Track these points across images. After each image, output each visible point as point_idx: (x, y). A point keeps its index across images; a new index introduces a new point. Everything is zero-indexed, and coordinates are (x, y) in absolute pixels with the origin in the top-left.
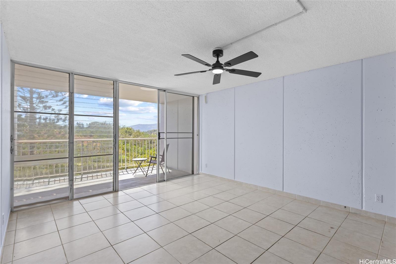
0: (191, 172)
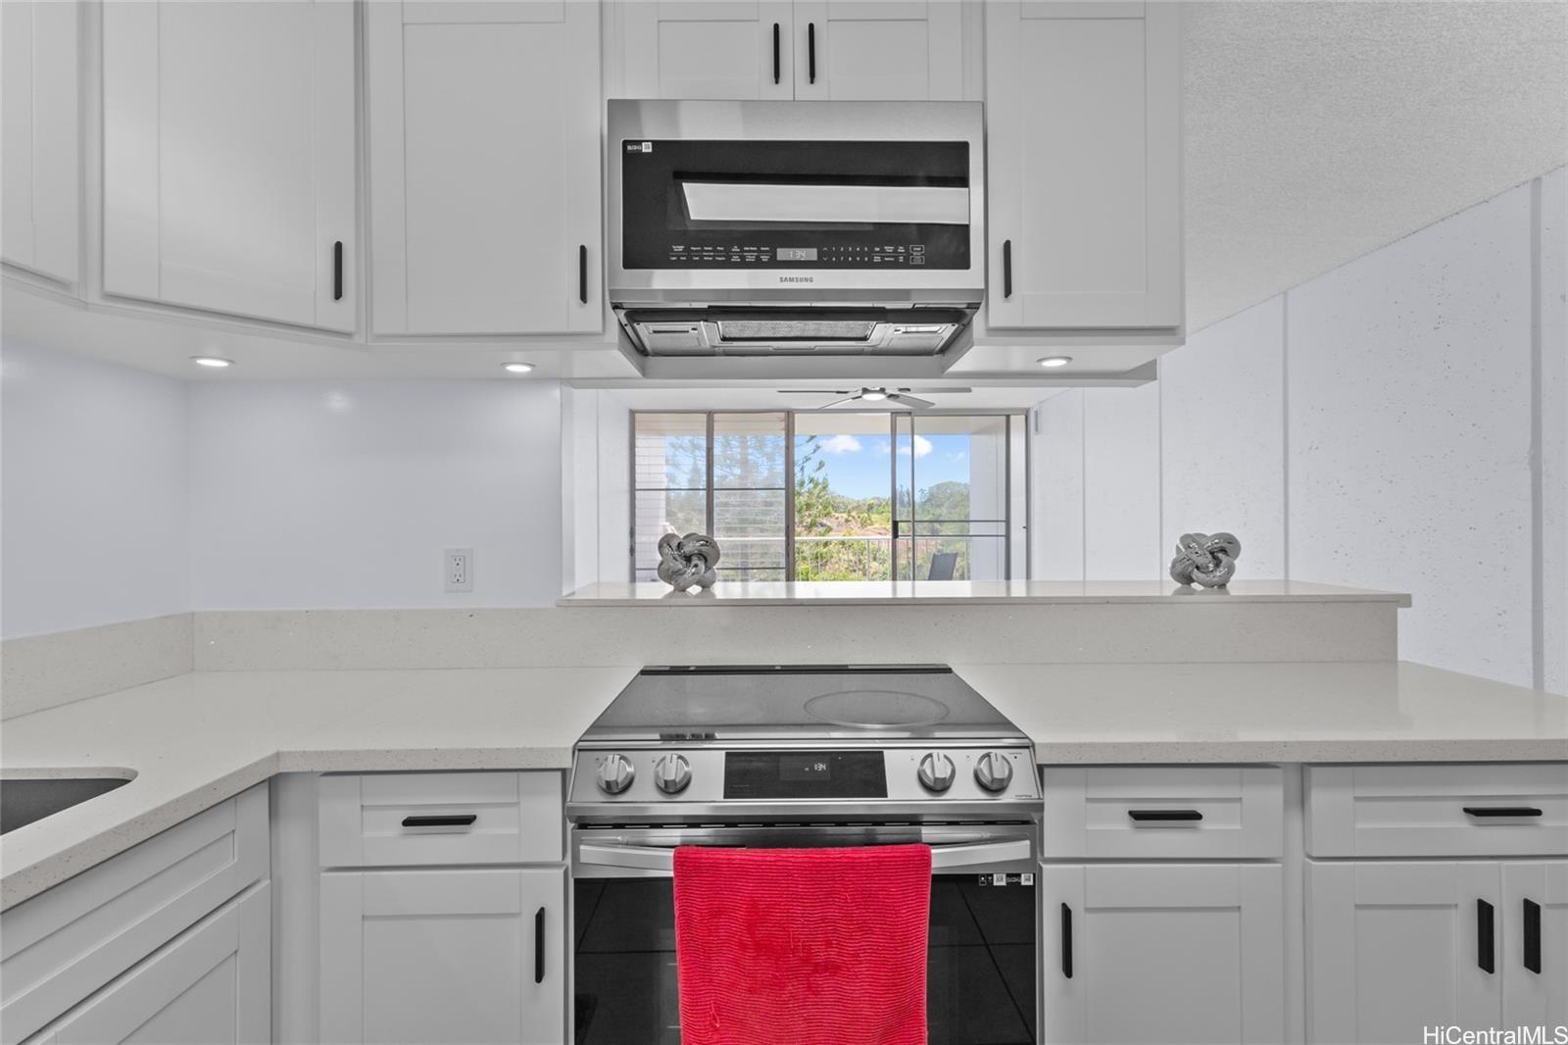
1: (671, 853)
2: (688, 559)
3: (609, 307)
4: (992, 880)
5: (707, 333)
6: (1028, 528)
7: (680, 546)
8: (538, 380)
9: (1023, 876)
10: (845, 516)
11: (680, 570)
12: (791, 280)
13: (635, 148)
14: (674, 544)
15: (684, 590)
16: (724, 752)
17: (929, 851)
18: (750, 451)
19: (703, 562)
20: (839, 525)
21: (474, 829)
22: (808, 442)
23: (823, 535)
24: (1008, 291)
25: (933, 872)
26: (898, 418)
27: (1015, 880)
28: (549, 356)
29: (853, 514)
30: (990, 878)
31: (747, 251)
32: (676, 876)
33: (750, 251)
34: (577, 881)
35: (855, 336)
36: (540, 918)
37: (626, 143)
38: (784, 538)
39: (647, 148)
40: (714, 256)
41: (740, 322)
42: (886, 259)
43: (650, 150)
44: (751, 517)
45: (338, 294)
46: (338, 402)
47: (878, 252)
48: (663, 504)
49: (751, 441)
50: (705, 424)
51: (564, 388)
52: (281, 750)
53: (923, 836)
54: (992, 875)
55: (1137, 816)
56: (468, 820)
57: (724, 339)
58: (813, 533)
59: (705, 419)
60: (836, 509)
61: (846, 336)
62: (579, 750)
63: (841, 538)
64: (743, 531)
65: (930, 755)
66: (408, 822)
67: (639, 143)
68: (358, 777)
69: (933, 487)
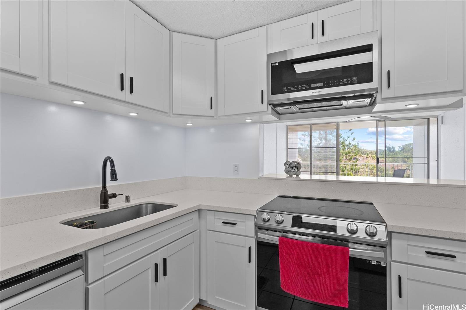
1: (278, 238)
2: (292, 168)
3: (268, 105)
4: (371, 262)
5: (294, 108)
6: (438, 160)
7: (290, 164)
8: (253, 123)
9: (382, 263)
10: (366, 156)
11: (290, 171)
12: (315, 92)
13: (274, 65)
14: (289, 164)
15: (291, 176)
16: (292, 216)
17: (349, 249)
18: (328, 135)
19: (297, 169)
20: (364, 159)
21: (236, 226)
22: (349, 131)
23: (355, 162)
24: (389, 86)
25: (350, 256)
26: (379, 122)
27: (379, 264)
28: (256, 118)
29: (369, 155)
30: (370, 261)
31: (303, 86)
32: (279, 243)
33: (304, 86)
34: (257, 241)
35: (338, 104)
36: (250, 248)
37: (272, 64)
38: (336, 163)
39: (277, 64)
40: (294, 89)
41: (303, 105)
42: (344, 83)
43: (278, 64)
44: (328, 156)
45: (211, 108)
46: (212, 130)
47: (341, 81)
48: (297, 152)
49: (329, 132)
50: (309, 128)
51: (260, 124)
52: (201, 204)
53: (349, 246)
54: (371, 261)
55: (428, 253)
56: (235, 224)
57: (299, 109)
58: (351, 161)
59: (309, 127)
60: (362, 153)
61: (335, 105)
62: (258, 211)
63: (364, 163)
64: (325, 161)
65: (350, 223)
66: (223, 223)
67: (275, 63)
68: (214, 212)
69: (404, 145)
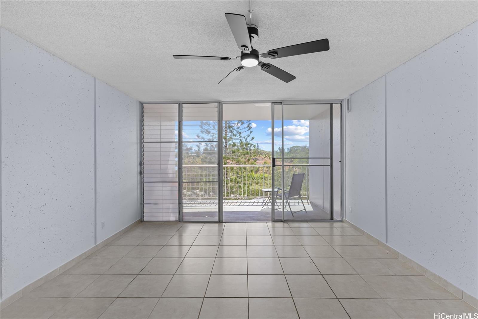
0: (329, 217)
6: (342, 161)
10: (264, 156)
20: (262, 159)
29: (267, 156)
69: (292, 147)
